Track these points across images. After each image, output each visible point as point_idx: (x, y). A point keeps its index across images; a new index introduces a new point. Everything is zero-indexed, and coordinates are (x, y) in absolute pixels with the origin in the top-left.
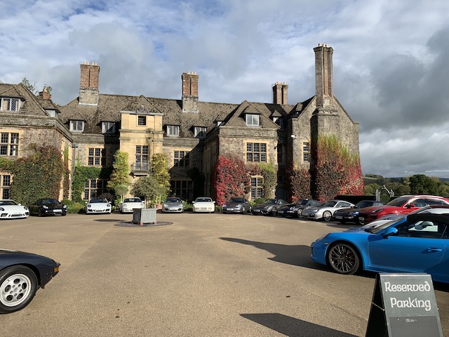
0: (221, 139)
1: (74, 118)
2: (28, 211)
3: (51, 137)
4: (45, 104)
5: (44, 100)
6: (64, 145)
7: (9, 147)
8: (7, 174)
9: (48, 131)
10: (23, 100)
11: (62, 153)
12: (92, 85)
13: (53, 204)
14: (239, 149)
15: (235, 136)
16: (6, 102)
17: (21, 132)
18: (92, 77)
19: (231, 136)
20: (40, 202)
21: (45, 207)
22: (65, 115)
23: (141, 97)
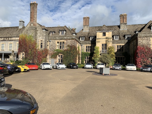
0: (138, 38)
1: (81, 36)
2: (66, 67)
3: (73, 42)
4: (72, 32)
5: (73, 31)
6: (78, 45)
7: (62, 46)
8: (62, 55)
9: (73, 40)
10: (66, 31)
11: (77, 48)
12: (87, 24)
13: (74, 64)
14: (148, 42)
15: (146, 37)
16: (61, 32)
17: (65, 41)
18: (87, 21)
19: (144, 37)
20: (70, 64)
21: (71, 65)
22: (78, 35)
23: (104, 25)
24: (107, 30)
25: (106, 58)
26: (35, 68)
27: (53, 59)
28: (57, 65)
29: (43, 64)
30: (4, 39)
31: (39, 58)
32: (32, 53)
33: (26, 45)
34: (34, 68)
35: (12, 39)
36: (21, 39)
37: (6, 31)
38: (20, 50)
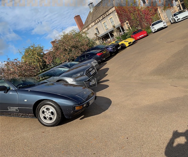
26: (143, 35)
28: (174, 17)
30: (103, 17)
31: (147, 19)
32: (136, 17)
34: (142, 36)
38: (122, 21)
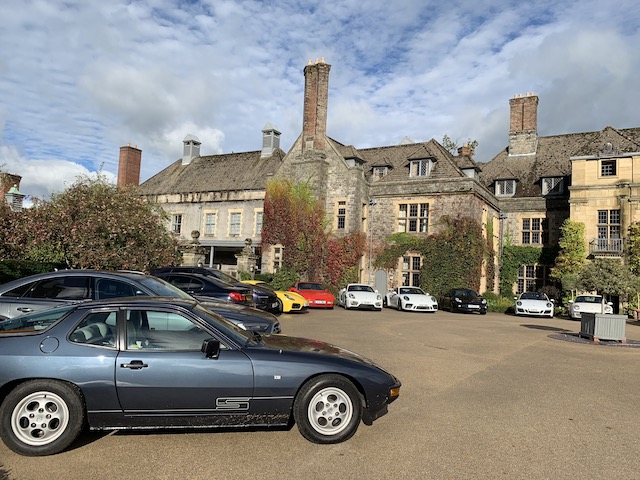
1: (501, 177)
2: (436, 303)
3: (467, 205)
4: (462, 162)
5: (463, 159)
6: (485, 215)
7: (418, 221)
8: (416, 255)
9: (463, 197)
10: (434, 160)
11: (483, 227)
12: (528, 126)
13: (470, 296)
16: (416, 165)
17: (431, 202)
18: (527, 115)
20: (453, 293)
21: (457, 300)
22: (488, 175)
24: (625, 151)
25: (608, 275)
26: (325, 302)
27: (382, 272)
28: (402, 296)
29: (352, 289)
30: (215, 196)
31: (331, 268)
32: (309, 246)
33: (287, 217)
34: (320, 302)
35: (241, 198)
36: (270, 197)
37: (221, 167)
38: (267, 237)
